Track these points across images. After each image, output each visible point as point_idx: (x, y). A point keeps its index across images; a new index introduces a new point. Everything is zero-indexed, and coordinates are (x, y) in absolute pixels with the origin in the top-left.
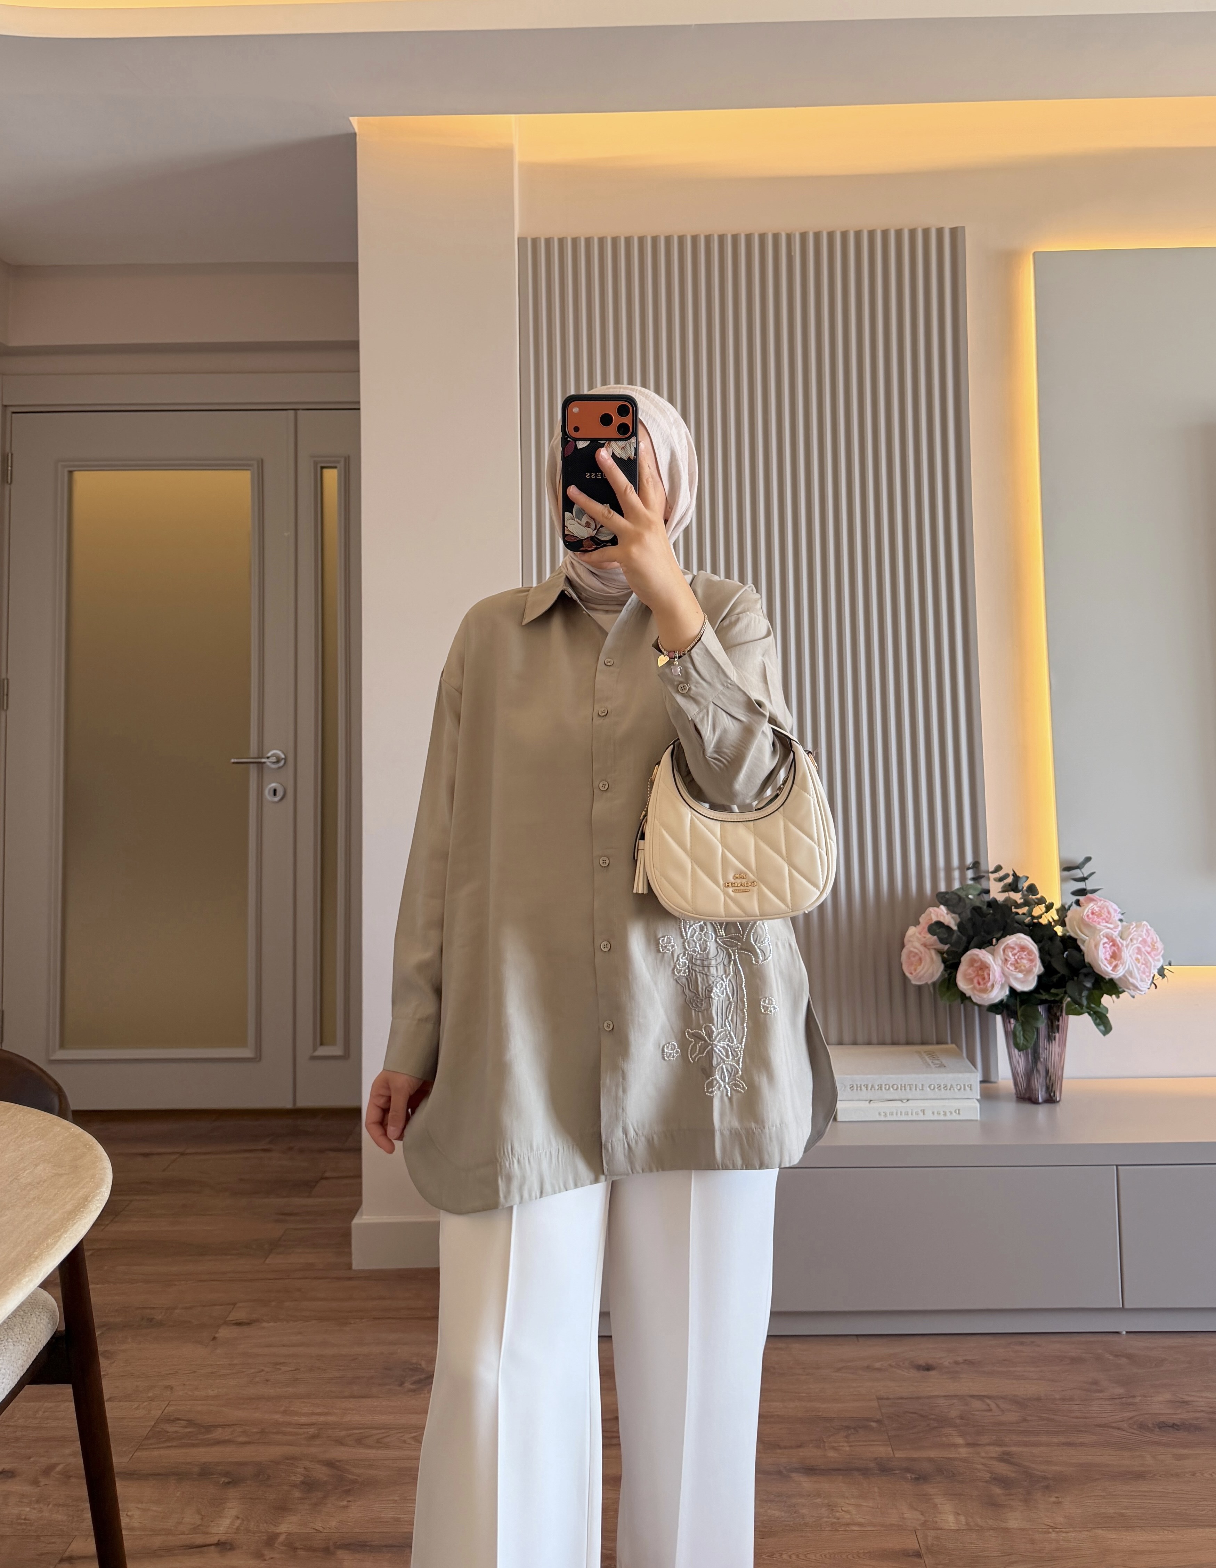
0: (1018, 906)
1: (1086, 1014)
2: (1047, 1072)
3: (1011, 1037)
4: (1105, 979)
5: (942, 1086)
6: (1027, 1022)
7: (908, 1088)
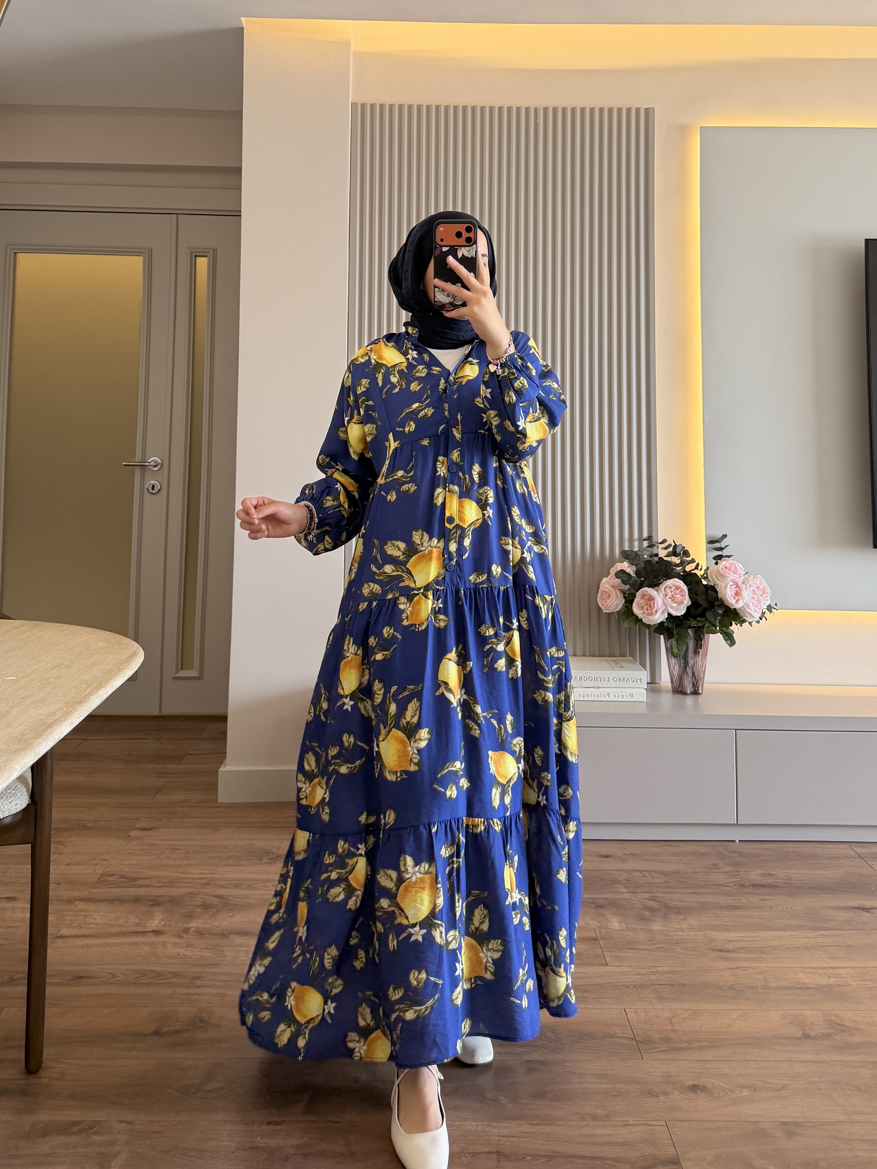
0: (677, 565)
1: (719, 634)
2: (693, 674)
3: (670, 651)
4: (730, 608)
5: (622, 679)
6: (681, 639)
7: (599, 680)
